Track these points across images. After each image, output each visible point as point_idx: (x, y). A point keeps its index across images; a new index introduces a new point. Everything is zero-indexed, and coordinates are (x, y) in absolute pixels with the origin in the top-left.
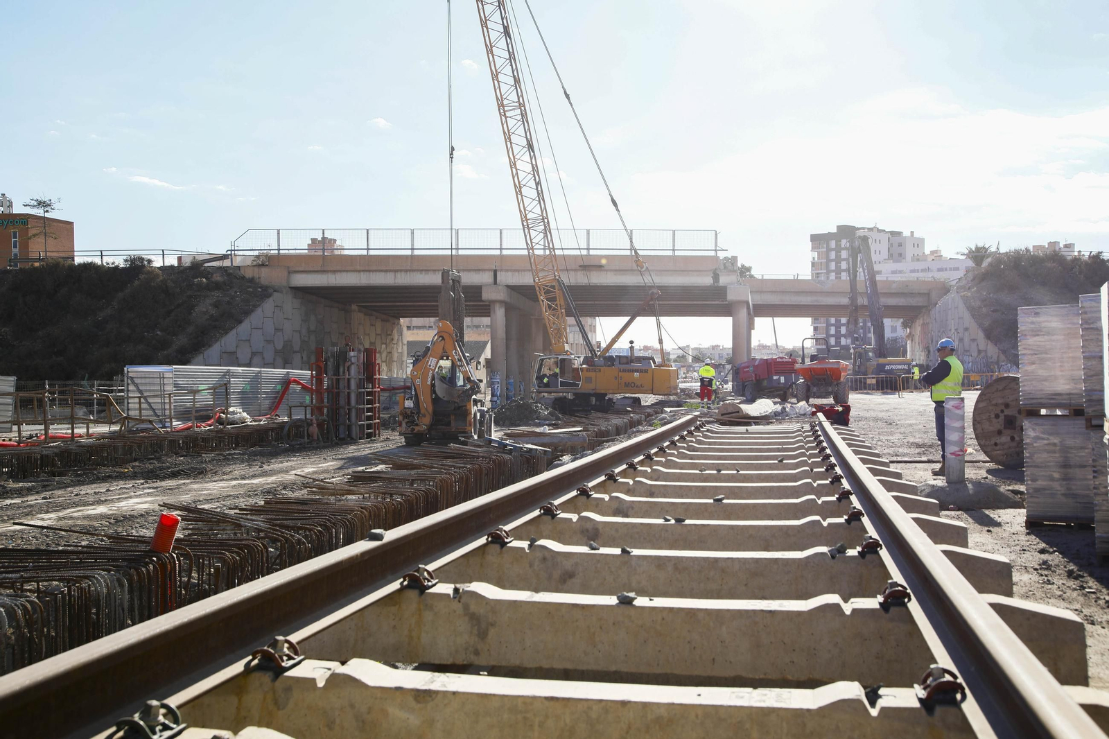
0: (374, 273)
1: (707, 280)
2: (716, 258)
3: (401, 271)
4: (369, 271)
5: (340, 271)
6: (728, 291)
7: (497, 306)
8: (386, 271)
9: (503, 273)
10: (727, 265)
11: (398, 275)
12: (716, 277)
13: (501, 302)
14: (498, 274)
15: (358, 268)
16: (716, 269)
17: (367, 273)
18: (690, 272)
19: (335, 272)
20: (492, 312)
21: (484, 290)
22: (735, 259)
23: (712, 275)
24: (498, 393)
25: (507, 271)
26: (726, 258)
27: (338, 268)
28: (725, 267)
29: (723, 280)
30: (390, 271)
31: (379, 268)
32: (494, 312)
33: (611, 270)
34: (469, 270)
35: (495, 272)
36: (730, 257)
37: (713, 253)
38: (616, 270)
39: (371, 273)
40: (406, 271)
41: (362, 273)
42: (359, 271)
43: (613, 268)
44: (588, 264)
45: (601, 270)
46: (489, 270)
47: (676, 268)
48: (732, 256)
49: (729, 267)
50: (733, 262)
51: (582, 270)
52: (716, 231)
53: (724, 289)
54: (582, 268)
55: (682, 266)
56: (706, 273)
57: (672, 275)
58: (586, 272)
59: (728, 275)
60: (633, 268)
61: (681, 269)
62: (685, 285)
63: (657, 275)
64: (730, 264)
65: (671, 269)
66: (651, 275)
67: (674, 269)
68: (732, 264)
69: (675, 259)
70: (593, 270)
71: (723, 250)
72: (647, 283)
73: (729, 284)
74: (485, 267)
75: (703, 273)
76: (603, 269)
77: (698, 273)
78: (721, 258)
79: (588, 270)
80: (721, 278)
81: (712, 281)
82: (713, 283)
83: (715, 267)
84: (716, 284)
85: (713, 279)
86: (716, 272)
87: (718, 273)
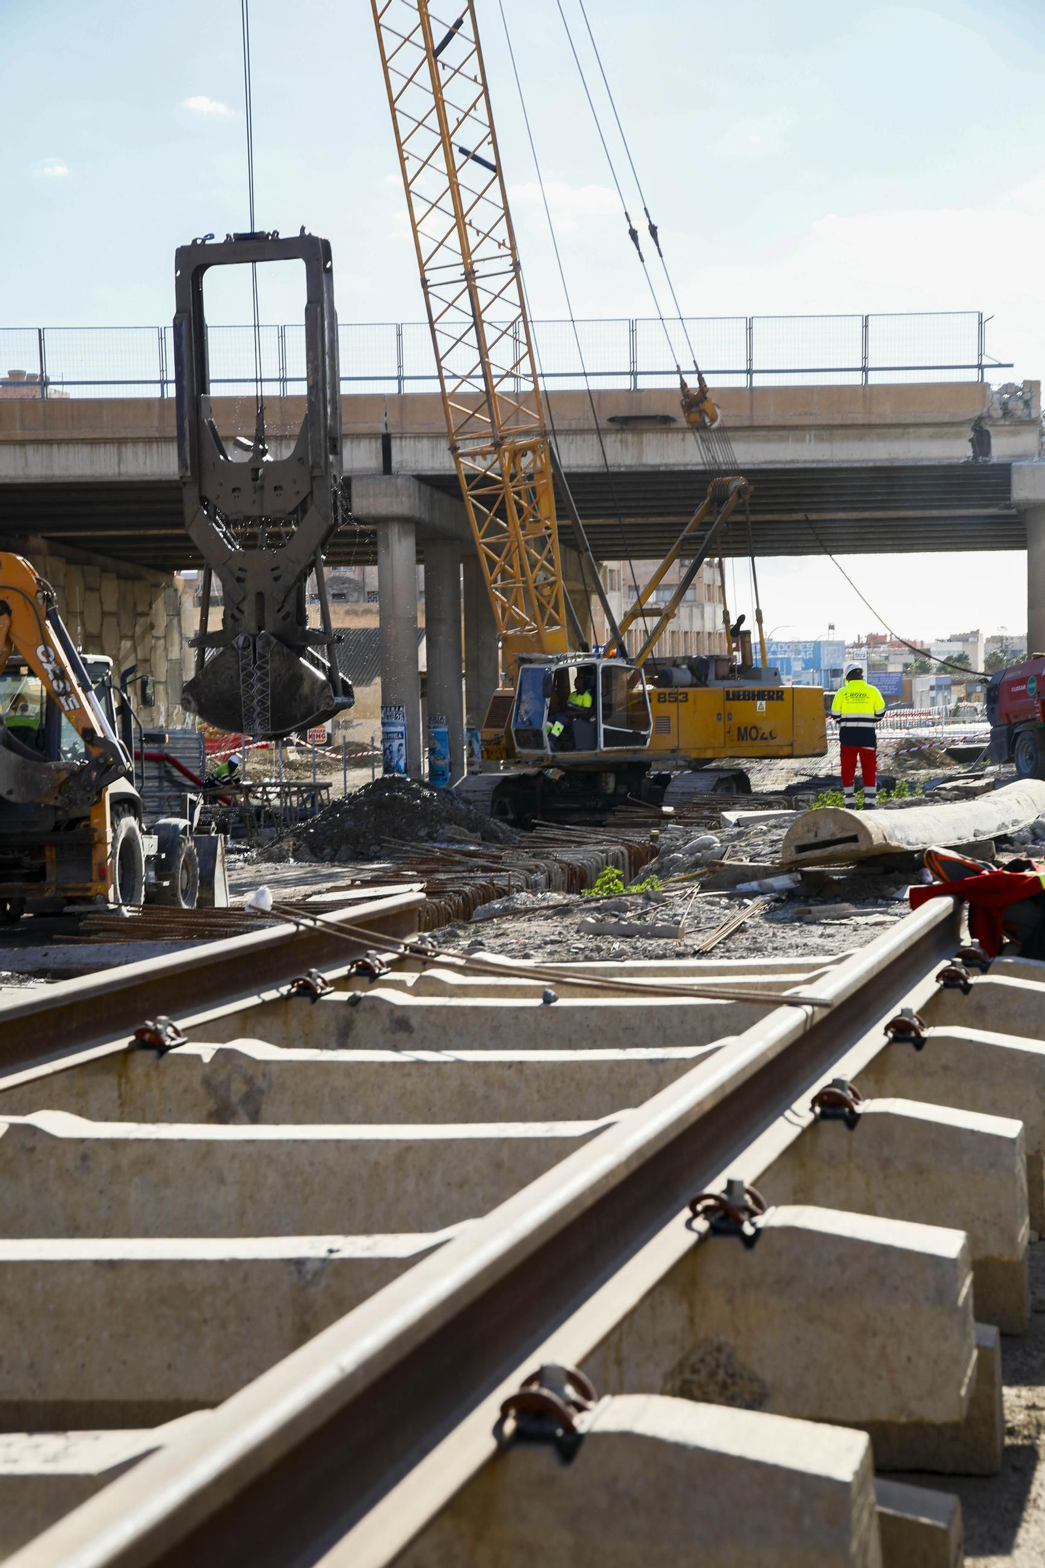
0: (64, 448)
1: (959, 450)
2: (982, 386)
3: (135, 441)
4: (49, 442)
6: (1015, 479)
7: (394, 531)
8: (93, 442)
9: (408, 444)
10: (1011, 405)
11: (128, 451)
12: (981, 441)
13: (403, 520)
14: (395, 445)
15: (19, 434)
16: (980, 419)
17: (44, 449)
18: (911, 430)
20: (382, 551)
21: (355, 485)
22: (1033, 387)
23: (971, 435)
24: (402, 763)
25: (418, 436)
26: (1007, 388)
28: (1007, 412)
29: (1001, 447)
30: (105, 441)
31: (76, 434)
32: (387, 547)
35: (386, 440)
36: (1019, 383)
37: (972, 376)
39: (55, 448)
40: (149, 441)
41: (30, 449)
42: (23, 443)
44: (634, 413)
45: (669, 430)
46: (371, 436)
47: (875, 420)
48: (1025, 382)
49: (1019, 413)
50: (1028, 396)
51: (617, 431)
52: (981, 315)
53: (1004, 472)
54: (617, 426)
55: (887, 412)
56: (954, 430)
57: (860, 438)
58: (630, 437)
59: (1014, 434)
60: (756, 424)
61: (888, 421)
62: (896, 464)
63: (820, 439)
64: (1020, 405)
65: (861, 422)
66: (803, 440)
67: (866, 422)
68: (1027, 403)
69: (867, 393)
70: (647, 431)
71: (1000, 366)
72: (791, 462)
73: (1020, 457)
74: (362, 427)
75: (946, 430)
76: (673, 425)
77: (931, 430)
78: (995, 388)
79: (634, 431)
80: (995, 442)
81: (969, 452)
82: (975, 457)
83: (978, 414)
84: (981, 459)
85: (973, 445)
86: (981, 428)
87: (988, 428)
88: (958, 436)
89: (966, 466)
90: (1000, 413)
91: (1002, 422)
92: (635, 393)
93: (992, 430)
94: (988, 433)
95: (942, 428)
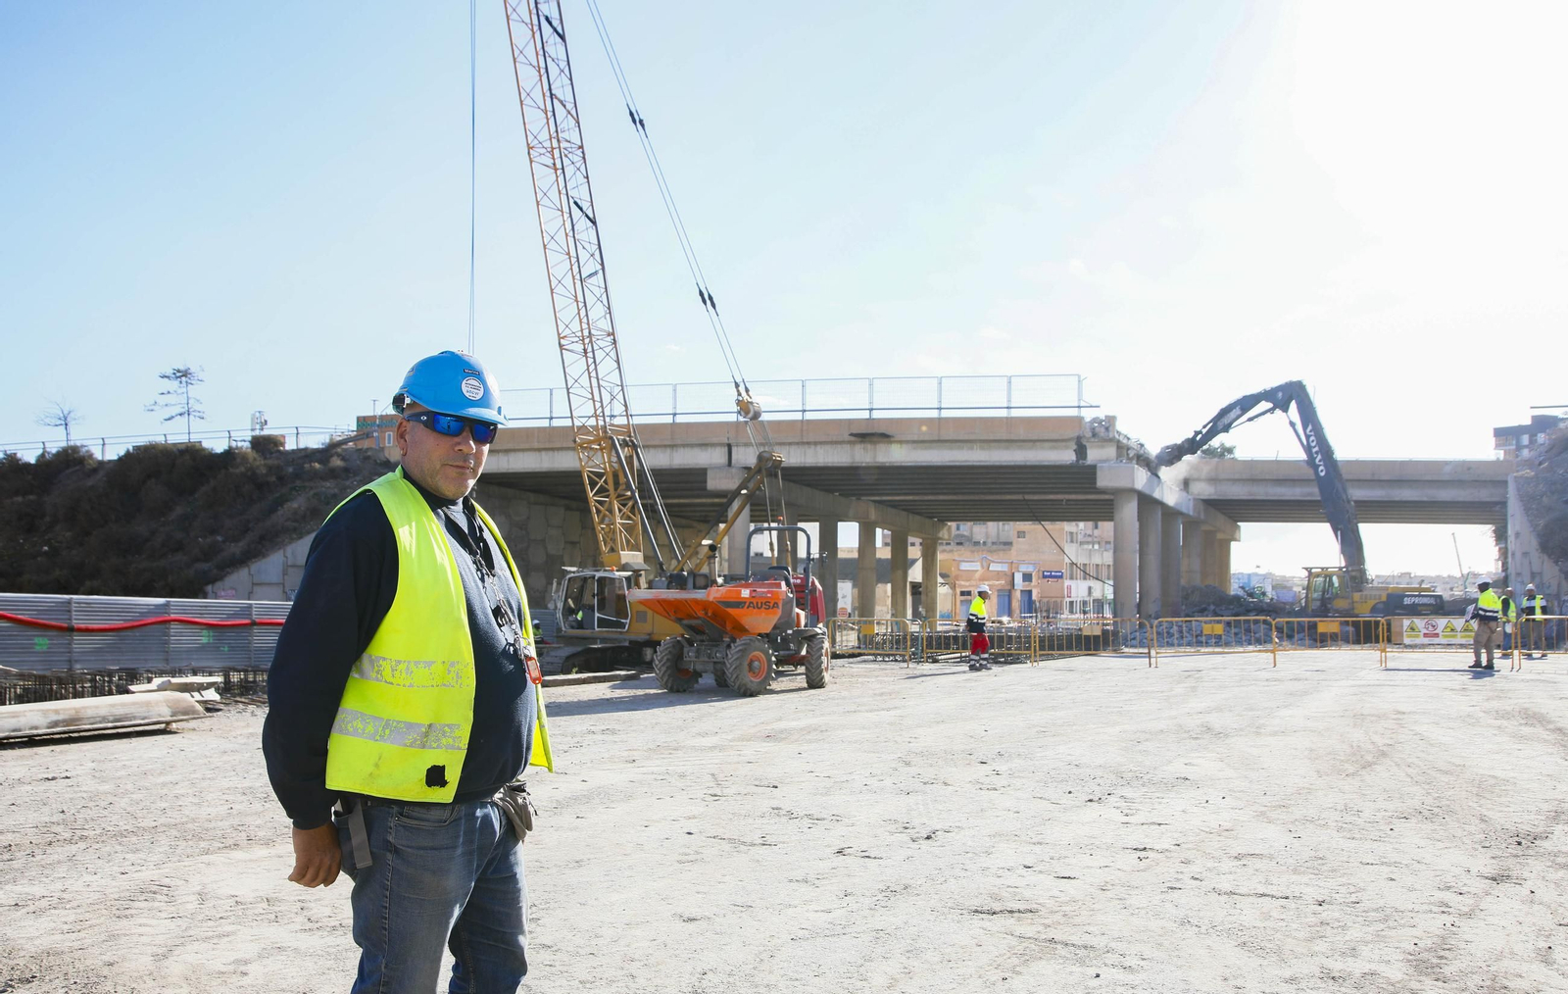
0: (560, 453)
1: (1068, 456)
2: (1080, 419)
4: (553, 449)
5: (515, 450)
6: (1099, 474)
9: (742, 450)
10: (1097, 430)
12: (1081, 451)
14: (734, 450)
16: (1079, 438)
17: (550, 453)
18: (1037, 444)
19: (507, 451)
21: (709, 473)
22: (1111, 420)
23: (1075, 447)
25: (746, 445)
26: (1095, 420)
27: (510, 446)
28: (1094, 435)
29: (1093, 455)
33: (907, 442)
34: (692, 446)
35: (729, 447)
36: (1103, 417)
37: (1073, 412)
38: (914, 442)
39: (556, 452)
41: (543, 453)
42: (539, 450)
43: (909, 438)
44: (869, 432)
45: (891, 442)
46: (721, 445)
47: (1013, 437)
48: (1106, 417)
49: (1102, 435)
50: (1108, 425)
51: (861, 442)
52: (1079, 376)
53: (1092, 470)
54: (860, 439)
55: (1022, 434)
56: (1064, 444)
57: (1007, 448)
58: (869, 446)
59: (1103, 447)
60: (942, 438)
61: (1021, 438)
62: (1028, 464)
63: (982, 448)
64: (1103, 430)
65: (1004, 438)
66: (972, 449)
67: (1008, 438)
68: (1107, 429)
69: (1009, 422)
70: (879, 442)
71: (1091, 407)
72: (966, 461)
73: (1105, 461)
74: (715, 440)
75: (1059, 444)
76: (892, 439)
77: (1051, 444)
78: (1088, 420)
79: (871, 442)
80: (1089, 452)
81: (1074, 458)
82: (1077, 461)
83: (1077, 434)
84: (1081, 462)
85: (1076, 454)
86: (1081, 443)
87: (1084, 443)
88: (1067, 448)
89: (1071, 466)
90: (1090, 434)
91: (1093, 440)
92: (870, 420)
93: (1088, 445)
94: (1085, 446)
95: (1056, 442)
